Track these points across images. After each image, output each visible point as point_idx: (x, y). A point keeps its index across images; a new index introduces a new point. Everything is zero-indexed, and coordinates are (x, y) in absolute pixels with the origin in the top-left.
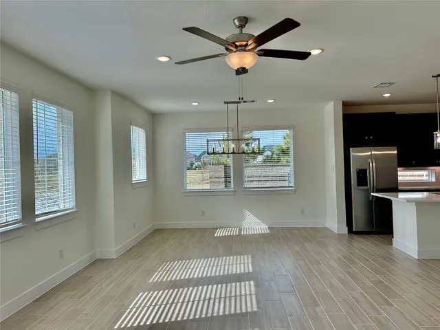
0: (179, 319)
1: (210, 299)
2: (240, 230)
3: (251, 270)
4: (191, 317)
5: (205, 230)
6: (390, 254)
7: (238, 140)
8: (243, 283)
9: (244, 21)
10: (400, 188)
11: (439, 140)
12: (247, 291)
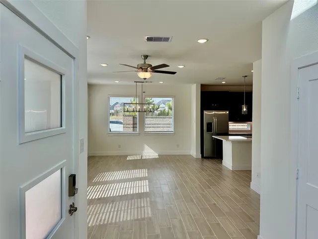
0: (111, 196)
1: (126, 188)
2: (142, 157)
3: (147, 176)
4: (117, 195)
5: (120, 157)
6: (221, 169)
7: (142, 104)
8: (142, 181)
9: (146, 57)
10: (229, 133)
11: (245, 110)
12: (145, 184)
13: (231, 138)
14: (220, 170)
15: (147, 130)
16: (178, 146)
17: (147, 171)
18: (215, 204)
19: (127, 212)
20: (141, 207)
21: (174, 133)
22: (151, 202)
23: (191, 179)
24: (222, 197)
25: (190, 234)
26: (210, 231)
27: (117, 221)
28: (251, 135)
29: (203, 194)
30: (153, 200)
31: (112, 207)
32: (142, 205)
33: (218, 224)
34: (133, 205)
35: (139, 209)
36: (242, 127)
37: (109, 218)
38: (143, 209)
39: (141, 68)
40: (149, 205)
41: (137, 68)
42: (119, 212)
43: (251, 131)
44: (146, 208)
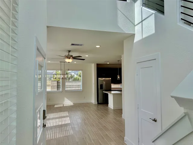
1: (57, 122)
2: (63, 105)
7: (64, 74)
9: (69, 51)
10: (112, 90)
11: (119, 77)
12: (67, 119)
13: (112, 92)
14: (107, 110)
15: (66, 89)
16: (84, 98)
17: (67, 113)
18: (105, 126)
19: (60, 133)
20: (67, 130)
21: (83, 91)
22: (72, 128)
23: (92, 115)
24: (108, 122)
25: (93, 140)
26: (103, 138)
27: (55, 137)
29: (99, 122)
30: (73, 127)
31: (51, 132)
33: (107, 135)
34: (62, 130)
35: (66, 131)
36: (118, 86)
37: (50, 137)
38: (68, 131)
39: (67, 57)
40: (71, 129)
41: (65, 57)
42: (55, 134)
43: (121, 88)
44: (70, 131)
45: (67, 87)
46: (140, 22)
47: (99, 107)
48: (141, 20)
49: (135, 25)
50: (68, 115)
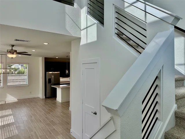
2: (5, 102)
7: (6, 69)
9: (13, 46)
12: (11, 118)
13: (61, 86)
14: (55, 104)
15: (9, 84)
16: (31, 92)
17: (11, 110)
18: (53, 120)
21: (28, 86)
22: (17, 127)
23: (39, 111)
24: (56, 117)
25: (40, 137)
26: (50, 133)
28: (69, 84)
29: (46, 117)
30: (18, 125)
32: (11, 129)
33: (54, 129)
34: (5, 131)
35: (10, 132)
38: (12, 132)
39: (10, 52)
40: (15, 128)
41: (7, 52)
43: (69, 82)
44: (14, 131)
45: (10, 81)
46: (85, 28)
47: (47, 101)
48: (86, 27)
49: (81, 29)
50: (11, 113)
